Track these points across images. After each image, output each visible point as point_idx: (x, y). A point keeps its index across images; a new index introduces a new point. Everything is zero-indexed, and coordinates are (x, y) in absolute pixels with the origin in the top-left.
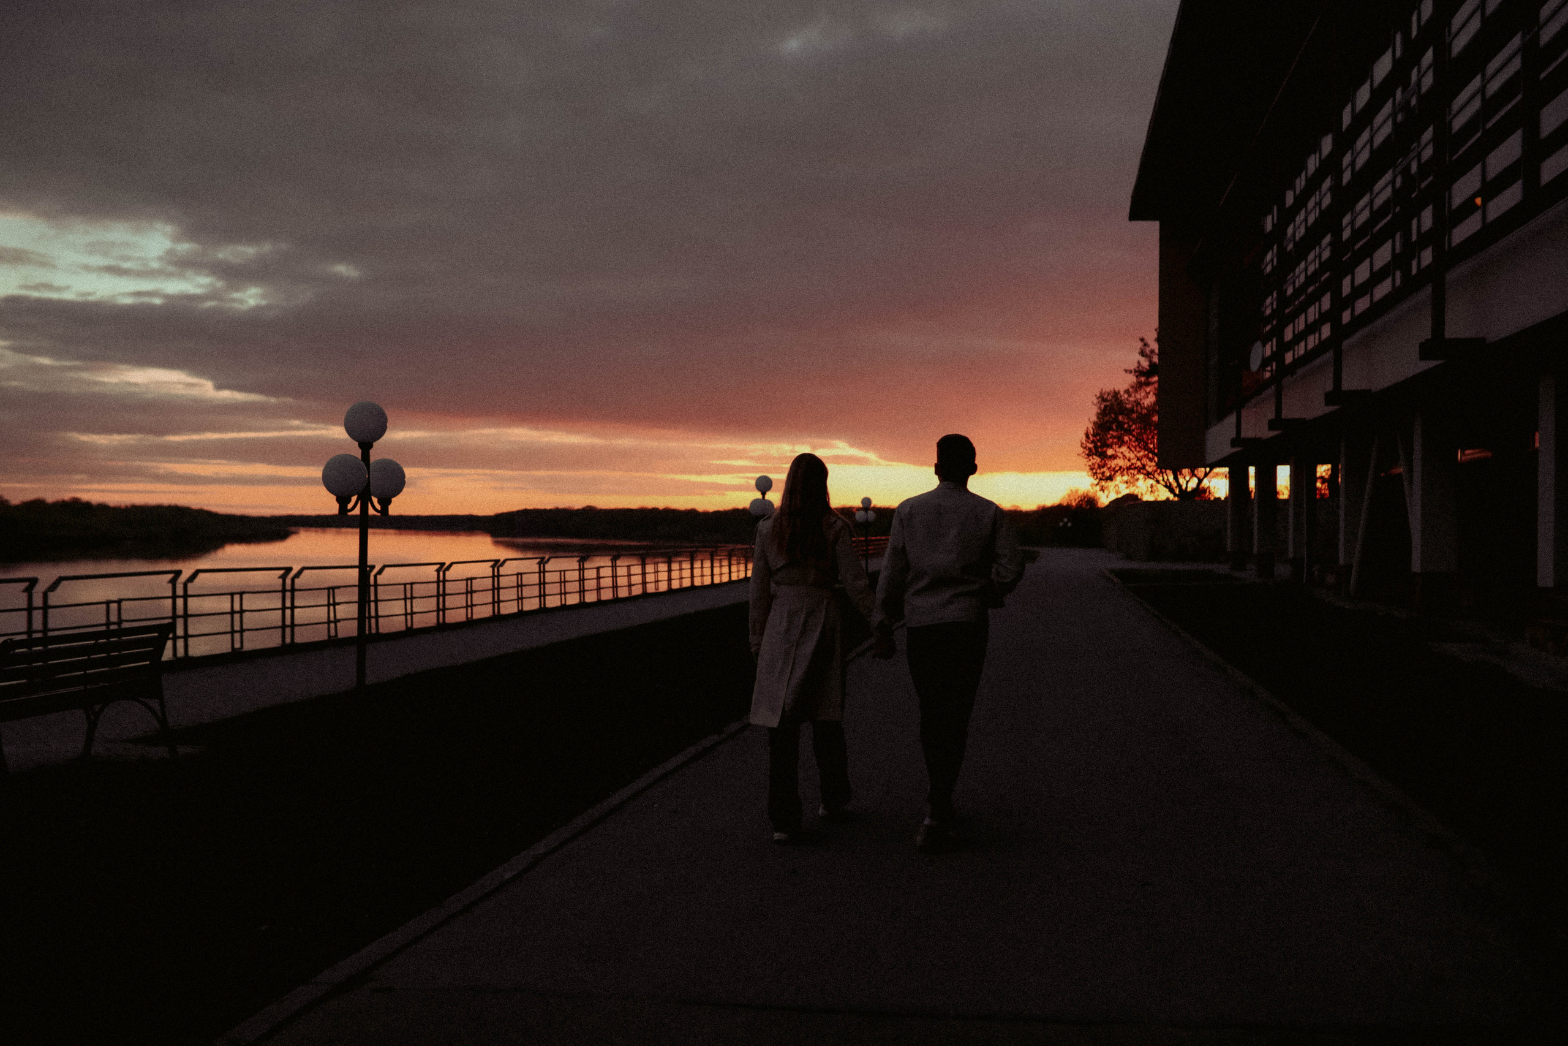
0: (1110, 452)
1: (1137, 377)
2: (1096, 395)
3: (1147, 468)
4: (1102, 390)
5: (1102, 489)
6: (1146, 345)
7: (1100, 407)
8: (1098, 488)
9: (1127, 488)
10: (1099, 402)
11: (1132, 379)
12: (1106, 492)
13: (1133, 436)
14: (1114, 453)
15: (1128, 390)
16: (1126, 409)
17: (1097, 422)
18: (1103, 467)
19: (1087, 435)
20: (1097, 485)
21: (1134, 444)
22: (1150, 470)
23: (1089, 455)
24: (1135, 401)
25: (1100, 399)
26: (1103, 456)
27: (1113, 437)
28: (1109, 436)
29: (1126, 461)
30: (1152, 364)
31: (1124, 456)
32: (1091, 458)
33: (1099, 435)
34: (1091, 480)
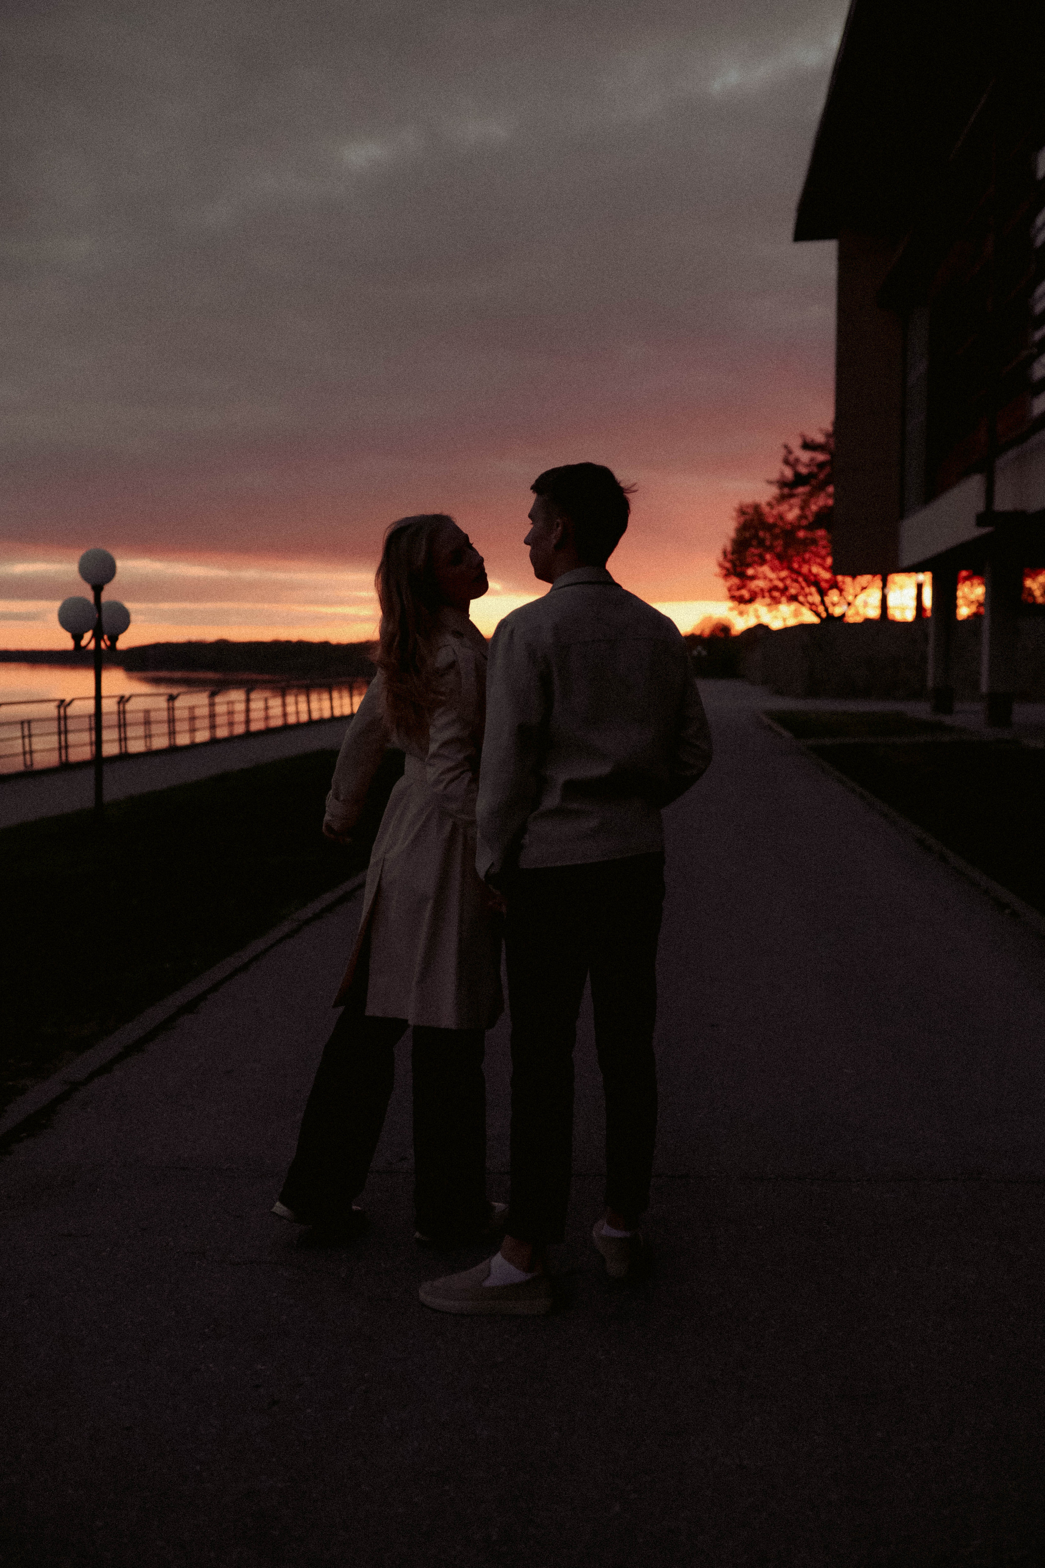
1: (780, 488)
3: (791, 590)
4: (742, 502)
5: (740, 615)
6: (790, 452)
7: (739, 522)
8: (735, 613)
10: (738, 516)
11: (774, 491)
13: (775, 554)
14: (754, 572)
15: (770, 503)
16: (768, 524)
17: (735, 538)
18: (742, 589)
19: (725, 553)
20: (734, 610)
21: (776, 563)
22: (794, 592)
23: (726, 575)
24: (778, 515)
25: (740, 513)
26: (742, 576)
27: (753, 555)
28: (749, 554)
29: (768, 582)
30: (797, 475)
31: (765, 576)
32: (729, 578)
33: (738, 553)
34: (730, 604)
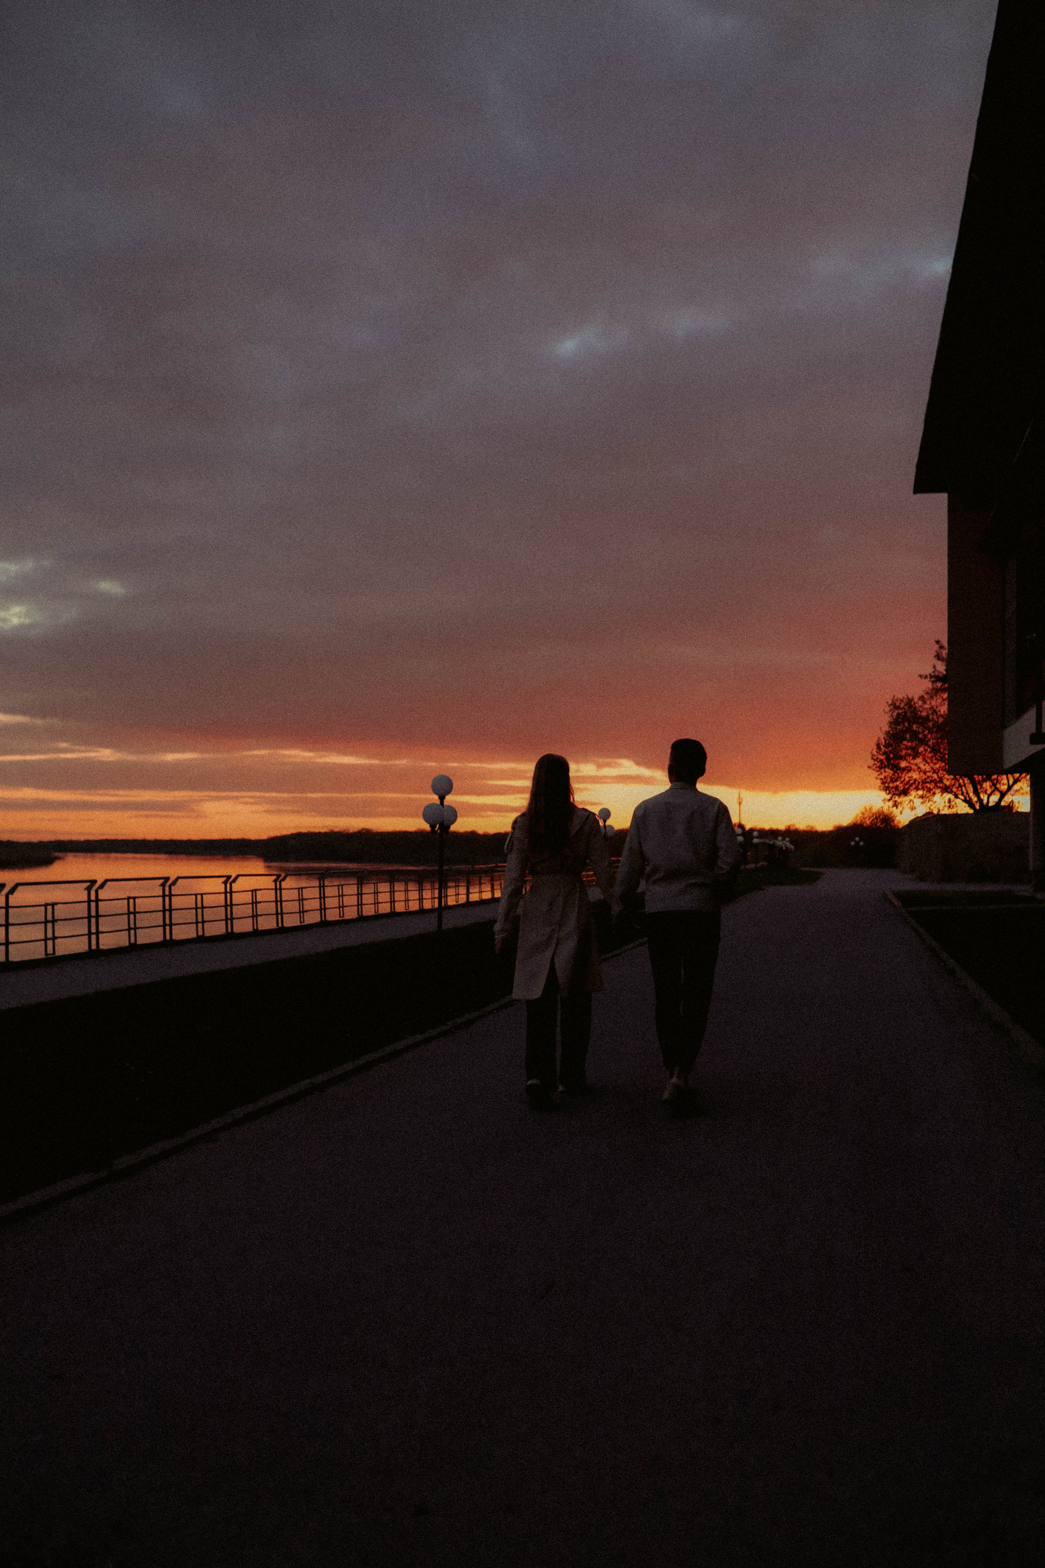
0: (903, 764)
1: (933, 682)
2: (887, 703)
3: (945, 781)
4: (894, 697)
5: (896, 805)
7: (892, 716)
8: (891, 803)
9: (922, 803)
10: (891, 710)
11: (927, 685)
12: (900, 808)
13: (929, 746)
14: (907, 765)
15: (923, 696)
16: (922, 717)
17: (889, 732)
18: (896, 780)
19: (878, 746)
20: (889, 800)
21: (930, 755)
22: (948, 783)
23: (880, 768)
24: (930, 709)
25: (892, 707)
26: (896, 768)
27: (907, 748)
28: (902, 747)
29: (922, 773)
30: (948, 669)
31: (919, 768)
32: (882, 770)
33: (891, 745)
34: (884, 795)
